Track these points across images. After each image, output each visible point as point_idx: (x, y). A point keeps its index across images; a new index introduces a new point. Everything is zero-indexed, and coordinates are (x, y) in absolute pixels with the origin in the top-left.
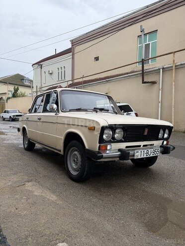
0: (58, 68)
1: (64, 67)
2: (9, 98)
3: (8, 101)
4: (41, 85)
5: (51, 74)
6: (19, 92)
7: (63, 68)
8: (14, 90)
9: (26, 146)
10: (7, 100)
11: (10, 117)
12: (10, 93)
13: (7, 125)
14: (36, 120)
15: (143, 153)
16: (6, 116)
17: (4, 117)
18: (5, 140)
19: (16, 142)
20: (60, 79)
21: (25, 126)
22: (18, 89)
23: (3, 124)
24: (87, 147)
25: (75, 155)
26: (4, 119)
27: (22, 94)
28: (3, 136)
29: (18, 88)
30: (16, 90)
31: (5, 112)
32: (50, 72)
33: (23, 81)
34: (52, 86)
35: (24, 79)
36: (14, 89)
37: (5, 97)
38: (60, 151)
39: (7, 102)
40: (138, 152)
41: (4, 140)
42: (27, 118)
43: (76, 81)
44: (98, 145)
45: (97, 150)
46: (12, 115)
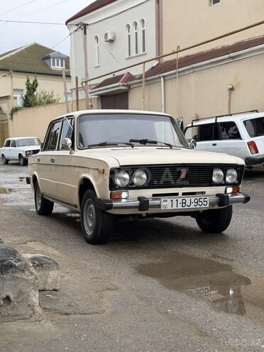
0: (128, 26)
1: (143, 21)
2: (15, 110)
3: (14, 116)
4: (87, 75)
5: (111, 41)
6: (38, 92)
7: (139, 24)
8: (28, 89)
9: (39, 207)
10: (12, 114)
11: (20, 154)
12: (19, 96)
13: (13, 175)
14: (49, 162)
15: (175, 202)
16: (11, 153)
17: (7, 156)
18: (6, 202)
19: (25, 204)
20: (133, 54)
21: (36, 173)
22: (35, 84)
23: (5, 172)
24: (98, 196)
25: (91, 209)
26: (7, 162)
27: (44, 98)
28: (4, 196)
29: (35, 81)
30: (32, 88)
31: (8, 144)
32: (110, 37)
33: (47, 61)
34: (111, 76)
35: (49, 58)
36: (28, 84)
37: (6, 108)
38: (76, 206)
39: (12, 118)
40: (166, 201)
41: (4, 201)
42: (39, 160)
43: (166, 59)
44: (109, 192)
45: (109, 198)
46: (23, 150)
